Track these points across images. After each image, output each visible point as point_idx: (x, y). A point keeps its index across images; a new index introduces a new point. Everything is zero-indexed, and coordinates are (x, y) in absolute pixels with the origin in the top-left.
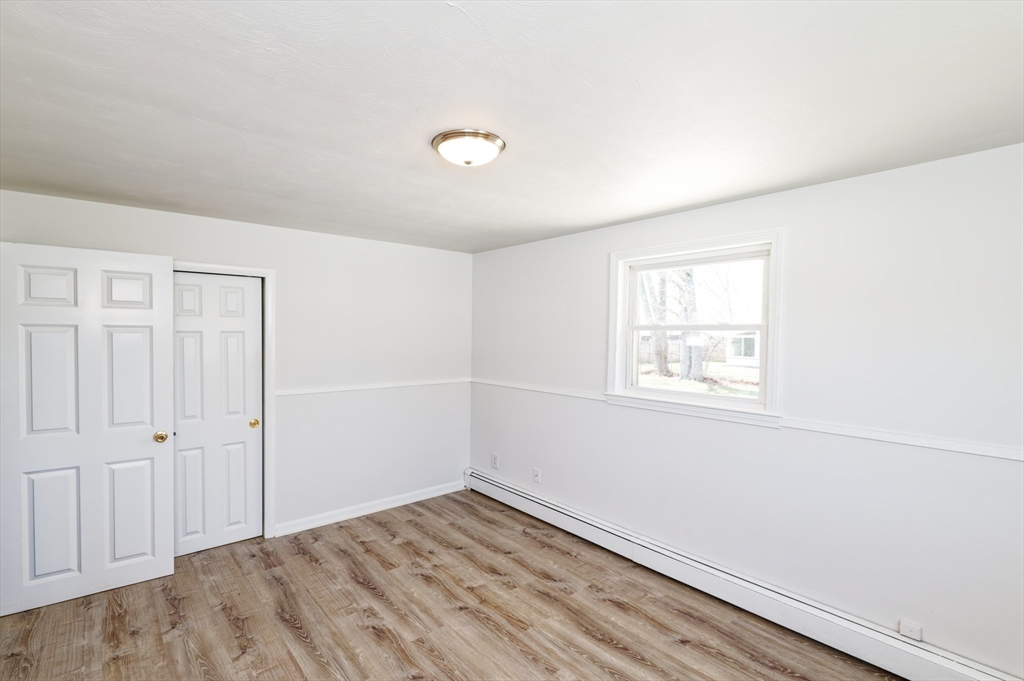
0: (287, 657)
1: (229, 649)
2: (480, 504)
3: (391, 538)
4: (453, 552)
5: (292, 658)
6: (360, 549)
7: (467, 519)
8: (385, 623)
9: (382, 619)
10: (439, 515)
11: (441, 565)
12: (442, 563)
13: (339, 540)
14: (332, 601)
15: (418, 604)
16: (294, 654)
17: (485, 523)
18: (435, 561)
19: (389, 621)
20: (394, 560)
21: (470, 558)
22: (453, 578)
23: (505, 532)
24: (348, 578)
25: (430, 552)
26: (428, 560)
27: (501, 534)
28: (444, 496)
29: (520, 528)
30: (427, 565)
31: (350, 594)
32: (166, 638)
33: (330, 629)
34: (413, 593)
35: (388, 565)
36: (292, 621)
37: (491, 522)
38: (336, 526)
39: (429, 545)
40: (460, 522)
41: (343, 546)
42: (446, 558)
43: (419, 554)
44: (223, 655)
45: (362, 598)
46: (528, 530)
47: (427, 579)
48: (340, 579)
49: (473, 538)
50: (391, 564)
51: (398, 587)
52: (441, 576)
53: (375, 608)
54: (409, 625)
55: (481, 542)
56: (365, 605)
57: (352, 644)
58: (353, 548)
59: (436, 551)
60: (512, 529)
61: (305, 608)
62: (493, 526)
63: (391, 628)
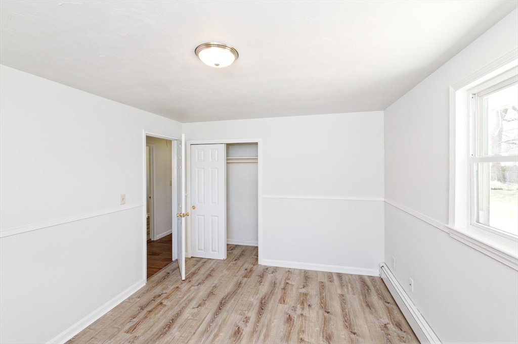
0: (203, 319)
1: (196, 304)
2: (377, 290)
3: (302, 287)
4: (321, 312)
5: (204, 320)
6: (282, 286)
7: (356, 296)
8: (245, 329)
9: (246, 326)
10: (342, 286)
11: (305, 317)
12: (307, 315)
13: (279, 276)
14: (242, 305)
15: (268, 330)
16: (206, 319)
17: (364, 305)
18: (305, 312)
19: (247, 330)
20: (288, 300)
21: (326, 322)
22: (301, 327)
23: (371, 318)
24: (260, 299)
25: (309, 306)
26: (303, 309)
27: (365, 318)
28: (359, 276)
29: (385, 320)
30: (299, 311)
31: (252, 306)
32: (193, 287)
33: (226, 317)
34: (273, 323)
35: (282, 301)
36: (222, 305)
37: (369, 306)
38: (287, 270)
39: (315, 301)
40: (349, 297)
41: (278, 282)
42: (314, 314)
43: (302, 303)
44: (194, 304)
45: (253, 310)
46: (391, 326)
47: (289, 319)
48: (257, 297)
49: (343, 310)
50: (284, 301)
51: (271, 315)
52: (297, 322)
53: (251, 319)
54: (251, 338)
55: (345, 315)
56: (249, 315)
57: (224, 330)
58: (280, 284)
59: (313, 306)
60: (378, 318)
61: (232, 301)
62: (367, 310)
63: (244, 333)
